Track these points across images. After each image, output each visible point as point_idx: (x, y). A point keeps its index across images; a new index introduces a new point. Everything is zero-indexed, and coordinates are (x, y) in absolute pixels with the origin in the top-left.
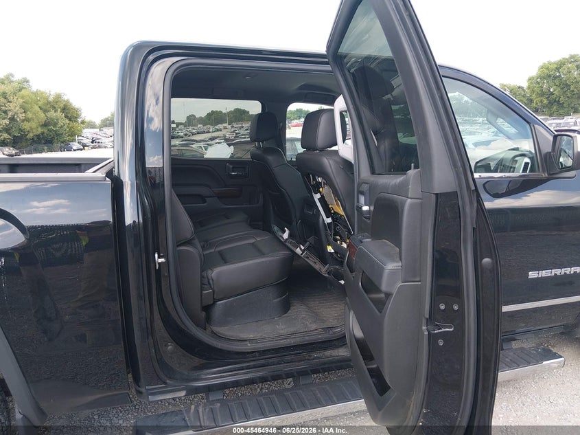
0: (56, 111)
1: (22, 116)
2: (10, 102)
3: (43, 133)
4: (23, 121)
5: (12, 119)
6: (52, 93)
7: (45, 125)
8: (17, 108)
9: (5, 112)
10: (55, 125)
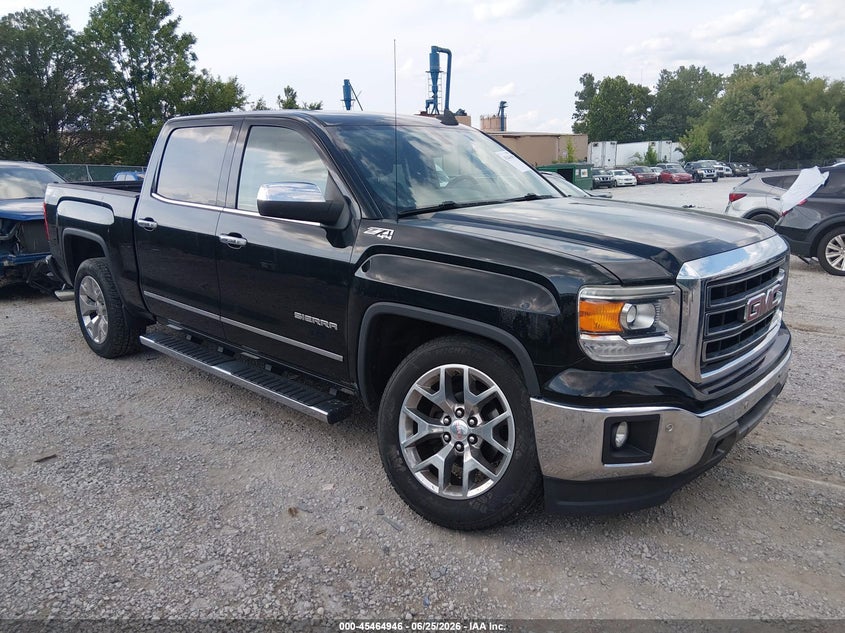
0: (828, 110)
1: (773, 119)
2: (762, 99)
3: (800, 144)
4: (774, 126)
5: (760, 124)
6: (829, 83)
7: (807, 130)
8: (770, 107)
9: (752, 114)
10: (821, 130)
